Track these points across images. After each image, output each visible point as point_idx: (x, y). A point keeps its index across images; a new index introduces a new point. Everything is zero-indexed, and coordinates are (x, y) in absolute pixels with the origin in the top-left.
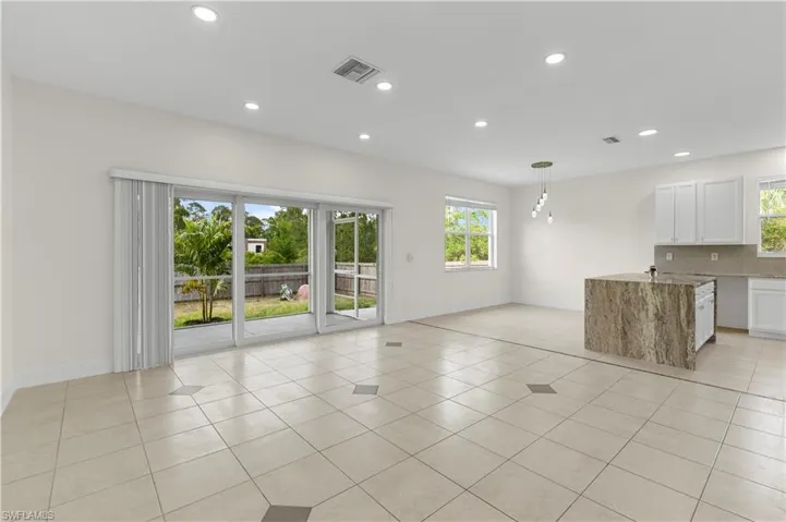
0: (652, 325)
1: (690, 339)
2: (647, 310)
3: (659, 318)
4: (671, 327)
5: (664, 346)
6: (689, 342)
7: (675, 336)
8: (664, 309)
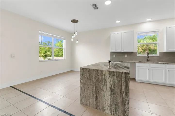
0: (109, 94)
1: (127, 103)
2: (107, 85)
3: (112, 90)
4: (118, 95)
5: (114, 106)
6: (126, 105)
7: (119, 101)
8: (114, 85)
